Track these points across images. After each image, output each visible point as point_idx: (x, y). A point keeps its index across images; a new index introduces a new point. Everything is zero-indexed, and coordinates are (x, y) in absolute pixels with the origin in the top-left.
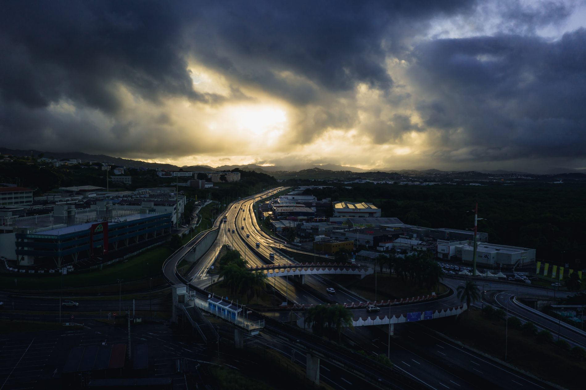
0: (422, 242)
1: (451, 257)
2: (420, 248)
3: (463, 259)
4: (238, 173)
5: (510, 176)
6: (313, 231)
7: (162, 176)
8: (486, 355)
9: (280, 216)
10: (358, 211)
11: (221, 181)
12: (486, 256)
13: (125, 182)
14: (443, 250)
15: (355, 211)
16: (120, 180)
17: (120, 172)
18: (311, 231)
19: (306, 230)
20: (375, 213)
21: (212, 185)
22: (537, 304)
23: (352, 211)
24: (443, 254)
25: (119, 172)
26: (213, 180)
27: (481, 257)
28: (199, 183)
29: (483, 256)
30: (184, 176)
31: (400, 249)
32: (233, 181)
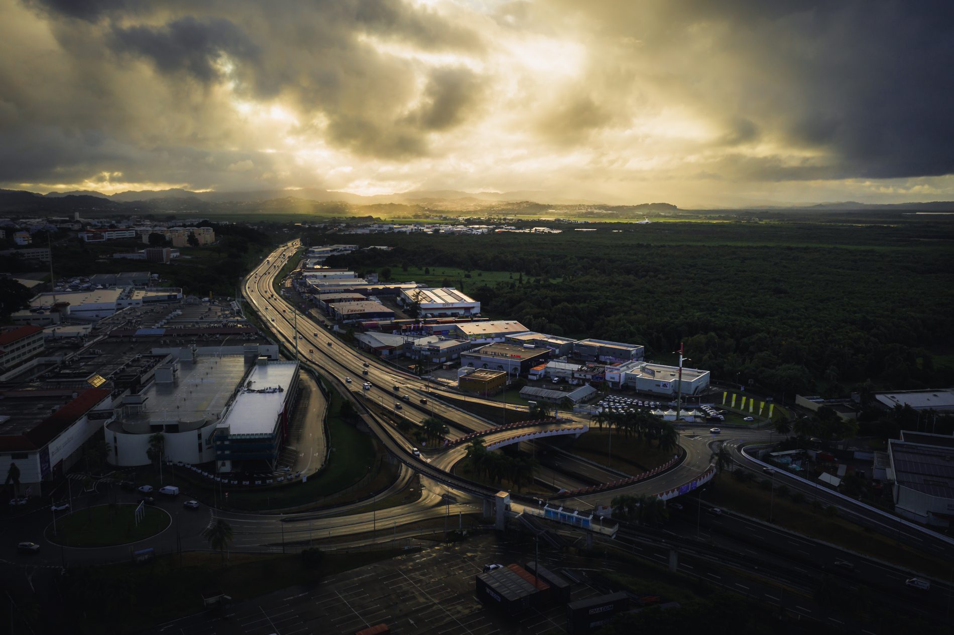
0: (582, 367)
1: (622, 385)
2: (583, 375)
3: (637, 388)
4: (210, 229)
5: (577, 208)
6: (431, 353)
7: (88, 240)
8: (754, 519)
9: (346, 319)
10: (451, 306)
11: (188, 245)
12: (665, 384)
13: (42, 258)
14: (612, 378)
15: (447, 307)
16: (32, 256)
17: (26, 240)
18: (428, 353)
19: (420, 352)
20: (473, 307)
21: (178, 254)
22: (758, 454)
23: (442, 306)
24: (612, 383)
25: (24, 241)
26: (175, 244)
27: (659, 386)
28: (162, 253)
29: (661, 385)
30: (123, 238)
31: (557, 377)
32: (206, 242)
